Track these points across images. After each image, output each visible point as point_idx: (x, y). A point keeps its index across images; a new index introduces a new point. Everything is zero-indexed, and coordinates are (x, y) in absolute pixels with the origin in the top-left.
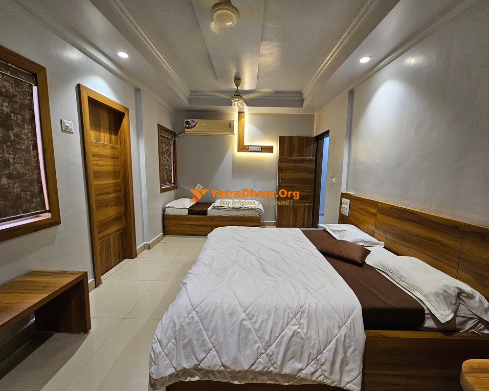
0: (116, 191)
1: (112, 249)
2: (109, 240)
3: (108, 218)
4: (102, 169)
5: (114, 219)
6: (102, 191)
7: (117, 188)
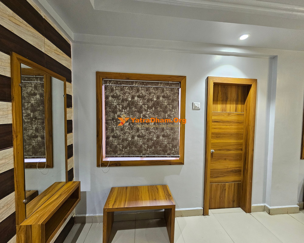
0: (237, 149)
1: (226, 193)
2: (224, 186)
3: (226, 169)
4: (224, 131)
5: (232, 171)
6: (223, 148)
7: (239, 147)
